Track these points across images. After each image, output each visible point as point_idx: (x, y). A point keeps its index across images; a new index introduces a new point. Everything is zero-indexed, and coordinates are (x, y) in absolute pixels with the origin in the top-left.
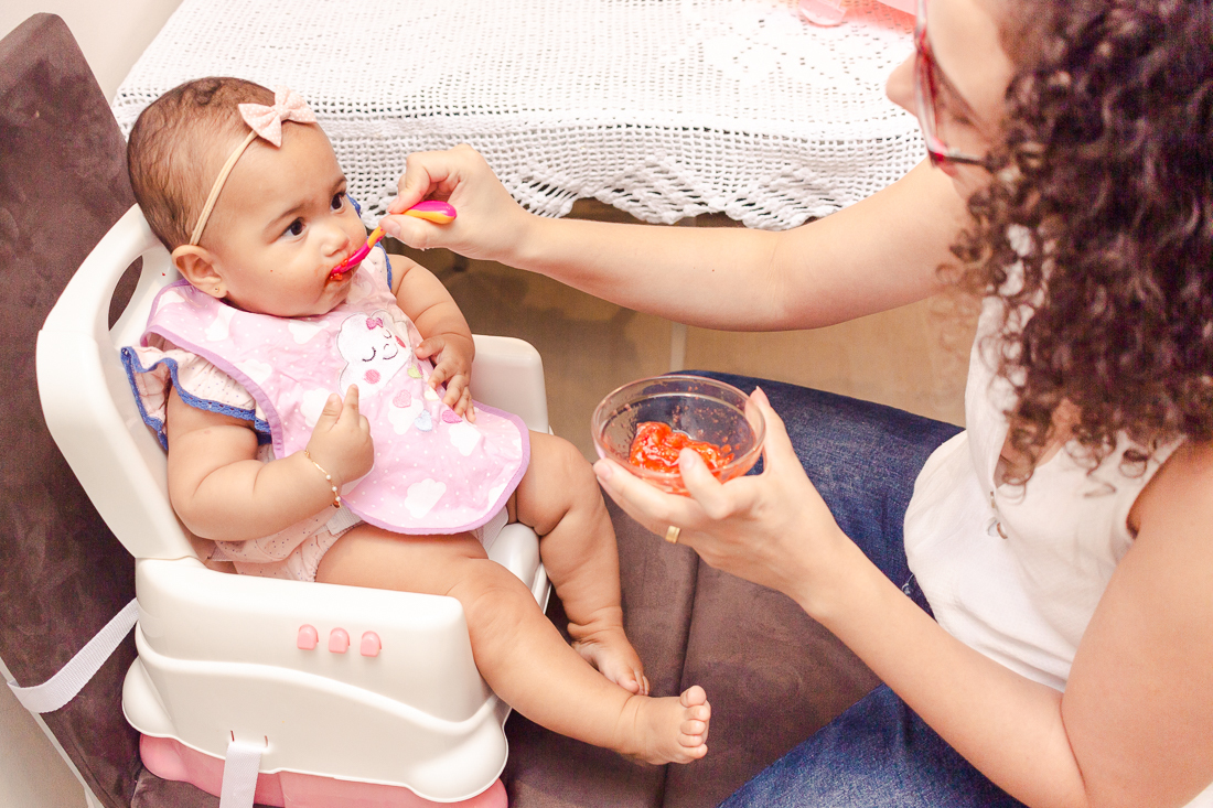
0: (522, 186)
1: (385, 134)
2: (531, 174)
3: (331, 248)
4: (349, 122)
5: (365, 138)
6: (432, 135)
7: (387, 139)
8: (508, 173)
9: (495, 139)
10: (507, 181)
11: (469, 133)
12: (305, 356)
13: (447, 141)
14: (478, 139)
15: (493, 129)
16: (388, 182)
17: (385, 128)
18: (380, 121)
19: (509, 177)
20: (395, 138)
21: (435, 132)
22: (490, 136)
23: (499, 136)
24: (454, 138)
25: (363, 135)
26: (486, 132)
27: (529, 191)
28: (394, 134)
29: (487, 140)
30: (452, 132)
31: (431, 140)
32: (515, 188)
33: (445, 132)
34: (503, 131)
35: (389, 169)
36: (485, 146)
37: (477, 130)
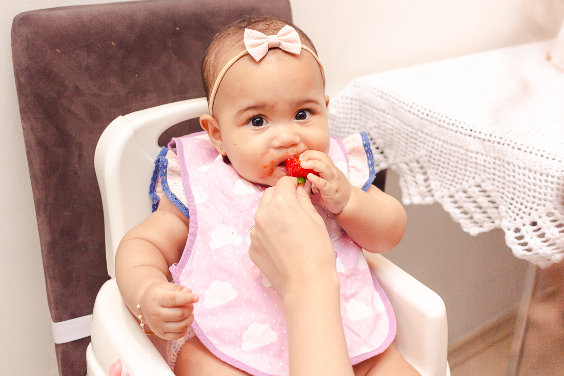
0: (544, 217)
1: (471, 148)
2: (553, 211)
3: (277, 143)
4: (454, 133)
5: (460, 147)
6: (499, 159)
7: (472, 152)
8: (538, 205)
9: (538, 176)
10: (536, 210)
11: (522, 165)
12: (234, 203)
13: (506, 166)
14: (527, 172)
15: (539, 168)
16: (464, 183)
17: (474, 145)
18: (471, 138)
19: (538, 207)
20: (477, 153)
21: (501, 157)
22: (535, 173)
23: (541, 175)
24: (511, 165)
25: (459, 144)
26: (533, 169)
27: (548, 223)
28: (478, 150)
29: (532, 175)
30: (511, 160)
31: (497, 162)
32: (540, 217)
33: (507, 159)
34: (544, 172)
35: (468, 173)
36: (529, 178)
37: (528, 165)
